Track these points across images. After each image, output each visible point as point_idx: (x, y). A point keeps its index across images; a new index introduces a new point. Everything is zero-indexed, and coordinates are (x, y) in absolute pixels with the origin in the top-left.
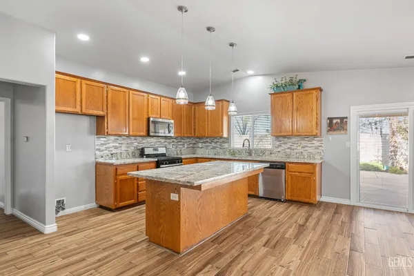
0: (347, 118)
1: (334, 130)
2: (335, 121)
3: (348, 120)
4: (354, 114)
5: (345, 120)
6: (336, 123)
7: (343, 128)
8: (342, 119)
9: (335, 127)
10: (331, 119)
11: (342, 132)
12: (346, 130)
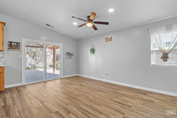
0: (20, 43)
1: (13, 49)
2: (13, 44)
3: (21, 44)
4: (24, 42)
5: (19, 44)
6: (14, 45)
7: (18, 48)
8: (17, 43)
9: (13, 47)
10: (11, 43)
11: (17, 50)
12: (20, 49)
